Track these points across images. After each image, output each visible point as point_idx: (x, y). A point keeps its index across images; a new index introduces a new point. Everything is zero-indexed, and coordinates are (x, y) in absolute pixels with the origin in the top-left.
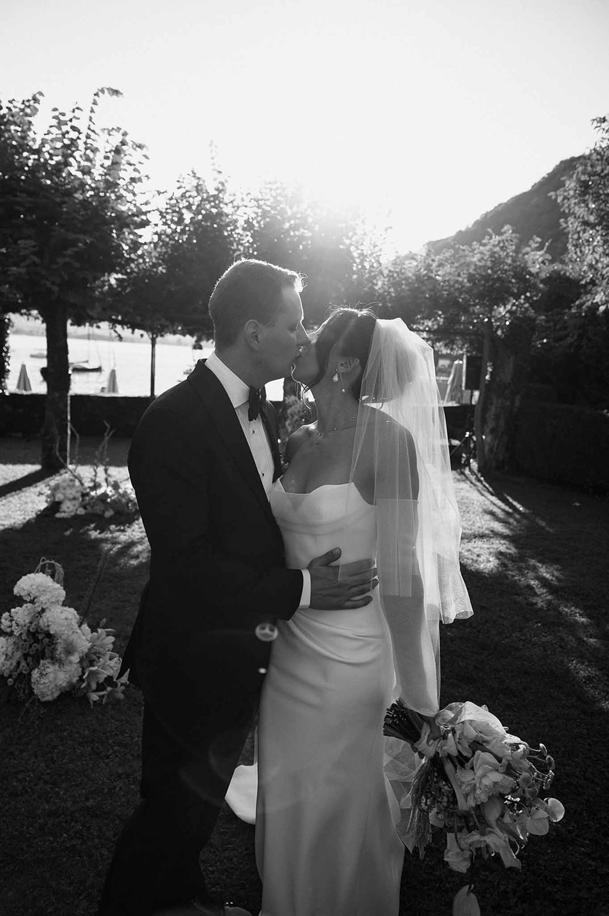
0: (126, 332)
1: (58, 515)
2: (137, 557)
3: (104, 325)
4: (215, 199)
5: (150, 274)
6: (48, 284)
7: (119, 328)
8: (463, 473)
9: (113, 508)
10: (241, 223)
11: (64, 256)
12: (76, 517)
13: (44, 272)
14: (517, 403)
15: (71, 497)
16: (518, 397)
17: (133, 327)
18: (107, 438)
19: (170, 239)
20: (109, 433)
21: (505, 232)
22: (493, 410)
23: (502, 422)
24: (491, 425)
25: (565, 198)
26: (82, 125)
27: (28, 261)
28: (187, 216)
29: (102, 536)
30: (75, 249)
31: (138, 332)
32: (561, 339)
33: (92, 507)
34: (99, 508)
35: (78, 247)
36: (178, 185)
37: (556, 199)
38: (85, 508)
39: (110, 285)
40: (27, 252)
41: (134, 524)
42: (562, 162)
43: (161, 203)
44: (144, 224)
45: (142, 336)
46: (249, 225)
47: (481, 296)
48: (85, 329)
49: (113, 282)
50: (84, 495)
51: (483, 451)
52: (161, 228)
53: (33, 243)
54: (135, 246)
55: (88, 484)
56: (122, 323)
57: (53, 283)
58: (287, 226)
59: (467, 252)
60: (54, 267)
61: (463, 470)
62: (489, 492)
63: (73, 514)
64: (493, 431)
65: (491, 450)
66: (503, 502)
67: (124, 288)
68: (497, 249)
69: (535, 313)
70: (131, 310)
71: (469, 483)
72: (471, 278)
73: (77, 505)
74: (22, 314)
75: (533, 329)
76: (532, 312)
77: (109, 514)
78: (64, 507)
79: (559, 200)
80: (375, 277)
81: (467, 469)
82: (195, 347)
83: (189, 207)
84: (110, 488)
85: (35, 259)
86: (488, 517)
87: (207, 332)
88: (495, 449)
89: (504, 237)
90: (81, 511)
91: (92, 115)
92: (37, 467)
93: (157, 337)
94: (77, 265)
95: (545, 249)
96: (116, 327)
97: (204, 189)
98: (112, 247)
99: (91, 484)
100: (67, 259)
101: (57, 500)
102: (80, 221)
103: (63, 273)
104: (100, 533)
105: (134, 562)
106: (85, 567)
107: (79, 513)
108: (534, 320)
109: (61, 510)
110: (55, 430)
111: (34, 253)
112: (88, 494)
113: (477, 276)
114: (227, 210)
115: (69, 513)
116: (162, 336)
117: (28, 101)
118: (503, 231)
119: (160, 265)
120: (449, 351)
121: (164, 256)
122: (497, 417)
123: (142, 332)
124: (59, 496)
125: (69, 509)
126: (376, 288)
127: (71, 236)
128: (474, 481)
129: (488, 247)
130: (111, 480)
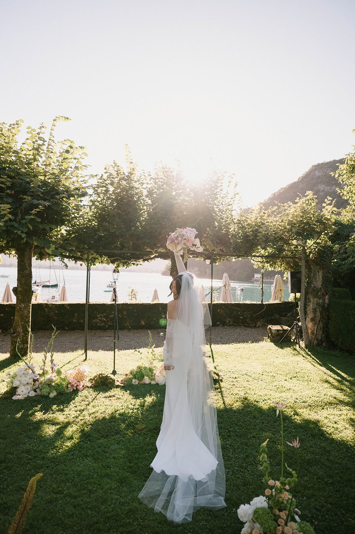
0: (70, 263)
1: (14, 398)
2: (71, 438)
3: (57, 259)
4: (128, 179)
5: (87, 226)
6: (19, 232)
7: (66, 260)
8: (295, 349)
9: (56, 390)
10: (145, 193)
11: (31, 214)
12: (28, 399)
13: (16, 225)
14: (327, 301)
15: (26, 383)
16: (327, 297)
17: (76, 259)
18: (54, 337)
19: (100, 204)
20: (55, 333)
21: (307, 195)
22: (311, 307)
23: (318, 314)
24: (310, 316)
25: (340, 175)
26: (46, 137)
27: (6, 218)
28: (111, 189)
29: (46, 416)
30: (37, 210)
31: (79, 263)
32: (344, 259)
33: (41, 390)
34: (45, 391)
35: (39, 208)
36: (105, 171)
37: (334, 176)
38: (35, 391)
39: (62, 234)
40: (5, 212)
41: (71, 403)
42: (313, 166)
43: (94, 182)
44: (84, 194)
45: (81, 265)
46: (150, 193)
47: (298, 234)
48: (46, 262)
49: (63, 231)
50: (34, 381)
51: (308, 333)
52: (94, 197)
53: (9, 206)
54: (78, 208)
55: (38, 371)
56: (68, 257)
57: (22, 232)
58: (174, 193)
59: (286, 208)
60: (24, 221)
61: (295, 347)
62: (319, 364)
63: (26, 396)
64: (312, 320)
65: (313, 333)
66: (331, 371)
67: (70, 235)
68: (305, 205)
69: (332, 243)
70: (74, 249)
71: (301, 356)
72: (290, 223)
73: (29, 389)
74: (5, 254)
75: (332, 253)
76: (329, 243)
77: (53, 395)
78: (19, 391)
79: (336, 176)
80: (229, 224)
81: (297, 346)
82: (114, 271)
83: (112, 184)
84: (55, 374)
85: (10, 216)
86: (326, 385)
87: (123, 261)
88: (315, 332)
89: (308, 197)
90: (32, 394)
91: (52, 132)
92: (7, 355)
93: (91, 265)
94: (39, 220)
95: (333, 205)
96: (64, 259)
97: (122, 172)
98: (63, 208)
99: (41, 372)
100: (32, 217)
101: (14, 386)
102: (42, 193)
103: (29, 226)
104: (44, 414)
105: (69, 444)
106: (28, 452)
107: (30, 395)
108: (332, 248)
109: (17, 393)
110: (20, 330)
111: (9, 213)
112: (37, 380)
113: (294, 221)
114: (136, 185)
115: (23, 395)
116: (94, 265)
117: (14, 124)
118: (306, 194)
119: (93, 220)
120: (273, 269)
121: (96, 215)
122: (315, 311)
123: (81, 262)
124: (16, 383)
125: (22, 393)
126: (230, 231)
127: (35, 202)
128: (304, 355)
129: (298, 205)
130: (56, 368)
